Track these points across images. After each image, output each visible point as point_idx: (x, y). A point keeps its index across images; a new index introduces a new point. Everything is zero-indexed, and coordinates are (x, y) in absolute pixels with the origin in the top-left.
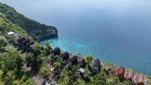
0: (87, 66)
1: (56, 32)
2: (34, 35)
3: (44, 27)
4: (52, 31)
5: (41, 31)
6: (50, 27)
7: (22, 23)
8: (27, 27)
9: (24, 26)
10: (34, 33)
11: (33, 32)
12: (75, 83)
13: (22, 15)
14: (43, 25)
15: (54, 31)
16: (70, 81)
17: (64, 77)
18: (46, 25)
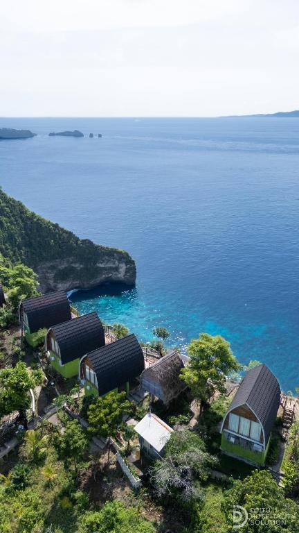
0: (195, 407)
1: (132, 270)
2: (51, 275)
3: (90, 253)
4: (117, 269)
5: (78, 266)
6: (111, 253)
7: (15, 229)
8: (29, 245)
9: (19, 240)
10: (53, 268)
11: (48, 264)
12: (92, 517)
13: (20, 204)
14: (88, 243)
15: (123, 268)
16: (65, 493)
17: (38, 461)
18: (96, 243)
